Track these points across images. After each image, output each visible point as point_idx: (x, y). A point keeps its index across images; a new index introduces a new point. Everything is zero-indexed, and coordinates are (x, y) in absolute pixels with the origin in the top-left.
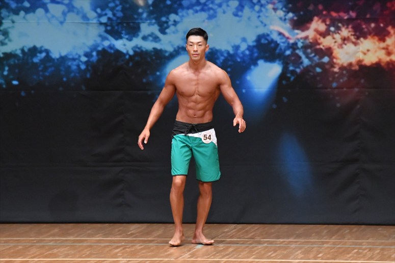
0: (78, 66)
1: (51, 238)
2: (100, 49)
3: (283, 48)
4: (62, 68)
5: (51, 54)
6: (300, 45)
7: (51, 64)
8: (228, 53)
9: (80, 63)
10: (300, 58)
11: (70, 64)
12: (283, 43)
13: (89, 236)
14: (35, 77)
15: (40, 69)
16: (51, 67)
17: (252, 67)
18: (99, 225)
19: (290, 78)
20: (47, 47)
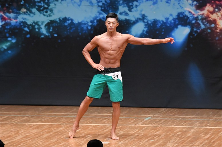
0: (87, 27)
1: (72, 114)
2: (98, 19)
3: (191, 19)
4: (79, 28)
5: (73, 21)
6: (200, 18)
7: (73, 26)
8: (163, 21)
9: (88, 26)
10: (200, 24)
11: (83, 26)
12: (191, 17)
13: (91, 113)
14: (65, 33)
15: (68, 28)
16: (73, 27)
17: (175, 29)
18: (96, 108)
19: (194, 35)
20: (72, 17)
